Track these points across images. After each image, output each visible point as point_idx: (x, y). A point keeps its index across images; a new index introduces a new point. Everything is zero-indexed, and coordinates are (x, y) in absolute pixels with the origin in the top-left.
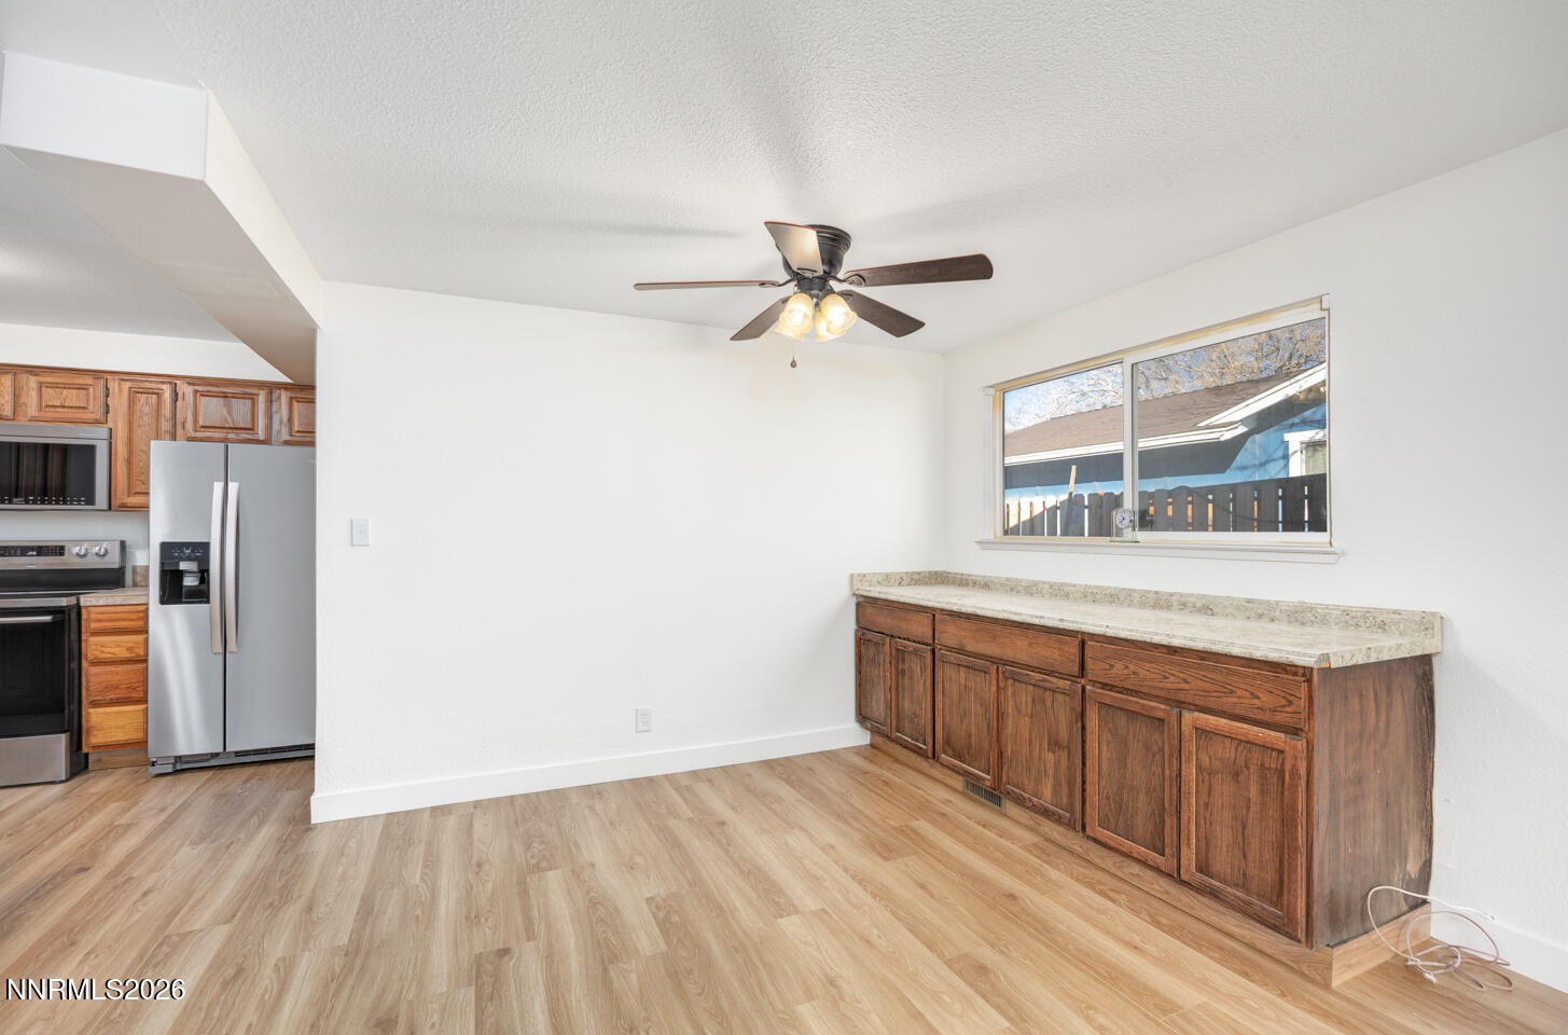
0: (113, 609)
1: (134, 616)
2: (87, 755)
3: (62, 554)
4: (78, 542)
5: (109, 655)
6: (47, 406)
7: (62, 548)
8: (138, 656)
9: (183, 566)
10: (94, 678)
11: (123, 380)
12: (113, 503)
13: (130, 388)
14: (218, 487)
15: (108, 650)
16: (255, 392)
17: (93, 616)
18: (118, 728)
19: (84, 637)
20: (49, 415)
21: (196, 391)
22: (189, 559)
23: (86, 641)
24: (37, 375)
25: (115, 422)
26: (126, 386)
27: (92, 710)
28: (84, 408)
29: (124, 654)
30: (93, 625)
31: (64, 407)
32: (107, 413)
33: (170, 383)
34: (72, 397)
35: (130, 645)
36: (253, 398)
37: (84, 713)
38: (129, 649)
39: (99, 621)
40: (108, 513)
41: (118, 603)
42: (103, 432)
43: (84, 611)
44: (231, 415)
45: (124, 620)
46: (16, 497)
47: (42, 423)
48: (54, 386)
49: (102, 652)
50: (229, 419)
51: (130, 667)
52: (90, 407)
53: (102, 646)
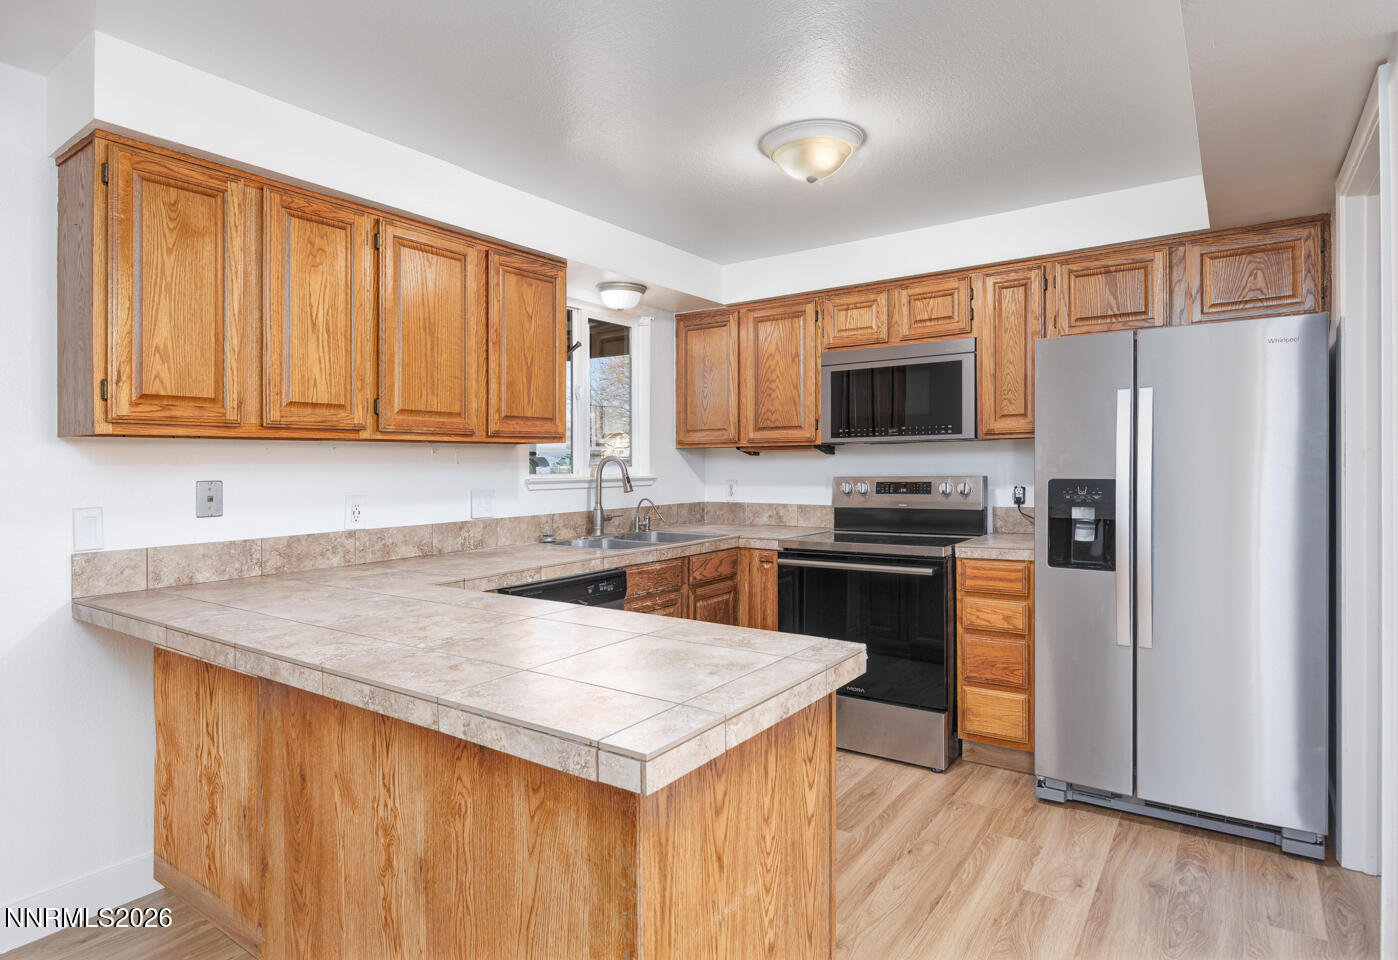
0: (988, 565)
1: (1012, 576)
2: (960, 741)
3: (929, 492)
4: (943, 479)
5: (984, 623)
6: (916, 322)
7: (929, 485)
8: (1016, 628)
9: (1077, 513)
10: (970, 649)
11: (987, 275)
12: (978, 430)
13: (995, 283)
14: (1124, 397)
15: (985, 616)
16: (1148, 256)
17: (969, 571)
18: (994, 717)
19: (958, 596)
20: (919, 331)
21: (1070, 272)
22: (1083, 504)
23: (962, 600)
24: (906, 288)
25: (981, 329)
26: (990, 281)
27: (967, 688)
28: (950, 317)
29: (1001, 624)
30: (969, 583)
31: (930, 320)
32: (972, 319)
33: (1039, 268)
34: (938, 307)
35: (1009, 613)
36: (1145, 267)
37: (959, 690)
38: (1006, 618)
39: (974, 577)
40: (976, 443)
41: (994, 557)
42: (967, 344)
43: (958, 564)
44: (1116, 298)
45: (1001, 580)
46: (892, 427)
47: (911, 342)
48: (922, 297)
49: (978, 617)
50: (1113, 303)
51: (1008, 642)
52: (956, 318)
53: (978, 610)
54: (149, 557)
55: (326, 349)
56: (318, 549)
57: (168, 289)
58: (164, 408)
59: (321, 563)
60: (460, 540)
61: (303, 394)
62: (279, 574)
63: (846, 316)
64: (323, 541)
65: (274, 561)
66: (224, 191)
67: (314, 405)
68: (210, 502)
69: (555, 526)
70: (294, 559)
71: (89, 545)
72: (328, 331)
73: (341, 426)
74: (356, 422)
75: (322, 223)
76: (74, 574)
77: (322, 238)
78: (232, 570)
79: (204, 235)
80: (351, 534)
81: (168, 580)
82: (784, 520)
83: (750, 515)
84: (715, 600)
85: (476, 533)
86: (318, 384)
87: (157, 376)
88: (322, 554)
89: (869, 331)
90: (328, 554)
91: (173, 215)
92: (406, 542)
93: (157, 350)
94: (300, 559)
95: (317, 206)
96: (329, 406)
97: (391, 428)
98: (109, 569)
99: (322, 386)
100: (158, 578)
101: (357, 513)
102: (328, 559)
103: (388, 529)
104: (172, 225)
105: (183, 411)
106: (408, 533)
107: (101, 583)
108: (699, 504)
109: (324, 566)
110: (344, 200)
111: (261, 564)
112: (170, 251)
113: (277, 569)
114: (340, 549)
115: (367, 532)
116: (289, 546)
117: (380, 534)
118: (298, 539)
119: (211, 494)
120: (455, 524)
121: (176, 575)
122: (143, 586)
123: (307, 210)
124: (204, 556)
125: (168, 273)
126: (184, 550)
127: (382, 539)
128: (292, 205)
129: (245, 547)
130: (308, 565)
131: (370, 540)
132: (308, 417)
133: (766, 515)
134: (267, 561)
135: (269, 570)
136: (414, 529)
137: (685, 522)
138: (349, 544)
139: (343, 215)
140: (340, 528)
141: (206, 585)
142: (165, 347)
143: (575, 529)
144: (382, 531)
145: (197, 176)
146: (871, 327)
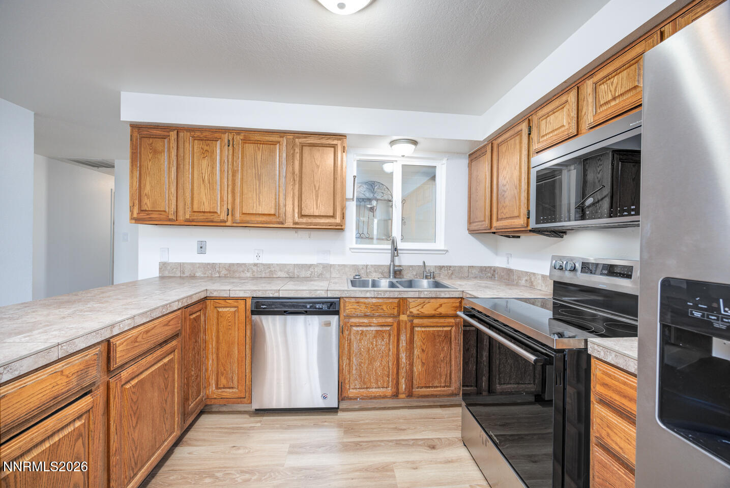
3: (630, 277)
20: (603, 115)
23: (593, 405)
24: (592, 77)
47: (597, 128)
48: (607, 79)
54: (181, 266)
55: (209, 190)
56: (241, 269)
57: (149, 173)
58: (148, 214)
59: (243, 275)
60: (309, 272)
61: (199, 208)
62: (226, 277)
63: (546, 122)
64: (243, 266)
65: (224, 272)
66: (169, 136)
67: (204, 212)
68: (202, 248)
69: (368, 271)
70: (231, 272)
71: (165, 260)
72: (209, 183)
73: (215, 220)
74: (221, 218)
75: (207, 140)
76: (160, 269)
77: (207, 146)
78: (208, 273)
79: (161, 153)
80: (256, 265)
81: (187, 274)
82: (534, 284)
83: (516, 278)
84: (434, 329)
85: (318, 270)
86: (205, 204)
87: (146, 204)
88: (243, 271)
89: (563, 129)
90: (246, 272)
91: (151, 148)
92: (281, 271)
93: (146, 195)
94: (234, 272)
95: (206, 134)
96: (210, 212)
97: (238, 221)
98: (169, 268)
99: (206, 204)
100: (184, 273)
101: (258, 256)
102: (245, 273)
103: (272, 264)
104: (151, 151)
105: (154, 216)
106: (282, 267)
107: (167, 272)
108: (490, 268)
109: (243, 276)
110: (219, 129)
111: (219, 272)
112: (150, 160)
113: (225, 275)
114: (250, 270)
115: (262, 264)
116: (229, 267)
117: (269, 266)
118: (233, 264)
119: (201, 246)
120: (306, 265)
121: (189, 273)
122: (179, 275)
123: (201, 136)
124: (199, 267)
125: (149, 168)
126: (193, 264)
127: (269, 268)
128: (195, 136)
129: (213, 266)
130: (237, 275)
131: (264, 268)
132: (201, 217)
133: (524, 279)
134: (221, 271)
135: (221, 275)
136: (285, 265)
137: (476, 278)
138: (255, 268)
139: (216, 135)
140: (252, 262)
141: (201, 278)
142: (148, 193)
143: (382, 273)
144: (269, 264)
145: (158, 132)
146: (563, 126)
